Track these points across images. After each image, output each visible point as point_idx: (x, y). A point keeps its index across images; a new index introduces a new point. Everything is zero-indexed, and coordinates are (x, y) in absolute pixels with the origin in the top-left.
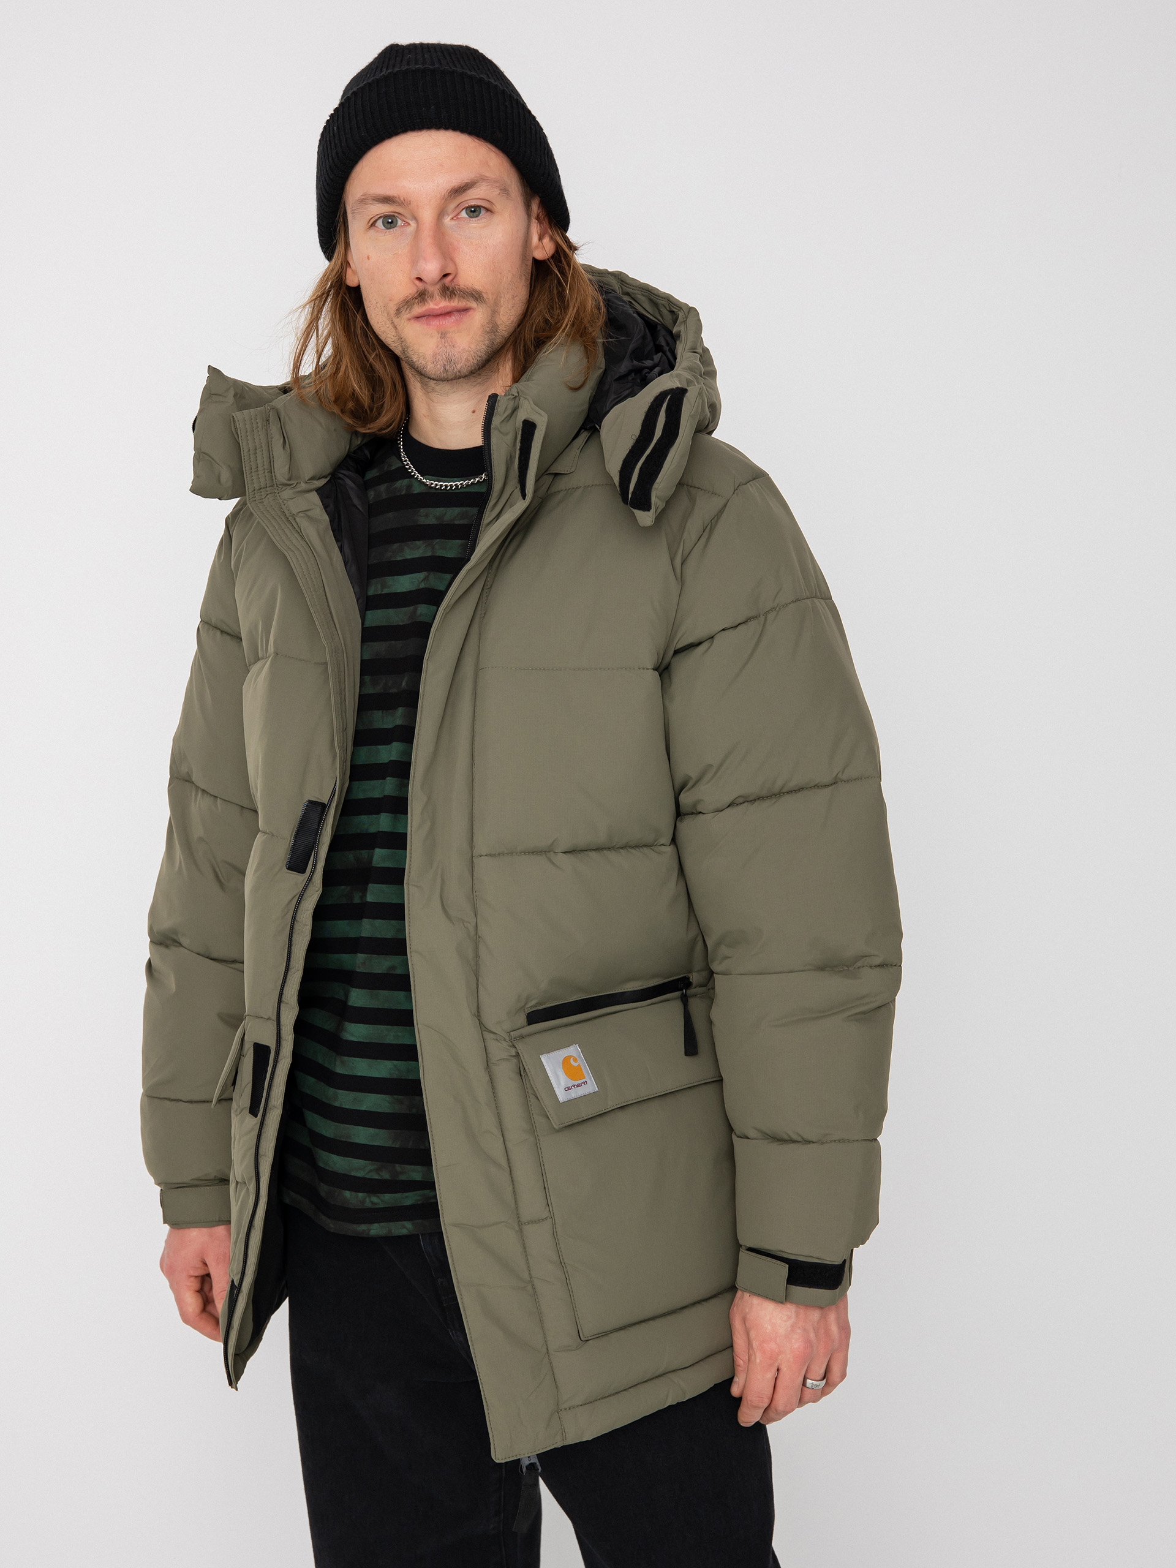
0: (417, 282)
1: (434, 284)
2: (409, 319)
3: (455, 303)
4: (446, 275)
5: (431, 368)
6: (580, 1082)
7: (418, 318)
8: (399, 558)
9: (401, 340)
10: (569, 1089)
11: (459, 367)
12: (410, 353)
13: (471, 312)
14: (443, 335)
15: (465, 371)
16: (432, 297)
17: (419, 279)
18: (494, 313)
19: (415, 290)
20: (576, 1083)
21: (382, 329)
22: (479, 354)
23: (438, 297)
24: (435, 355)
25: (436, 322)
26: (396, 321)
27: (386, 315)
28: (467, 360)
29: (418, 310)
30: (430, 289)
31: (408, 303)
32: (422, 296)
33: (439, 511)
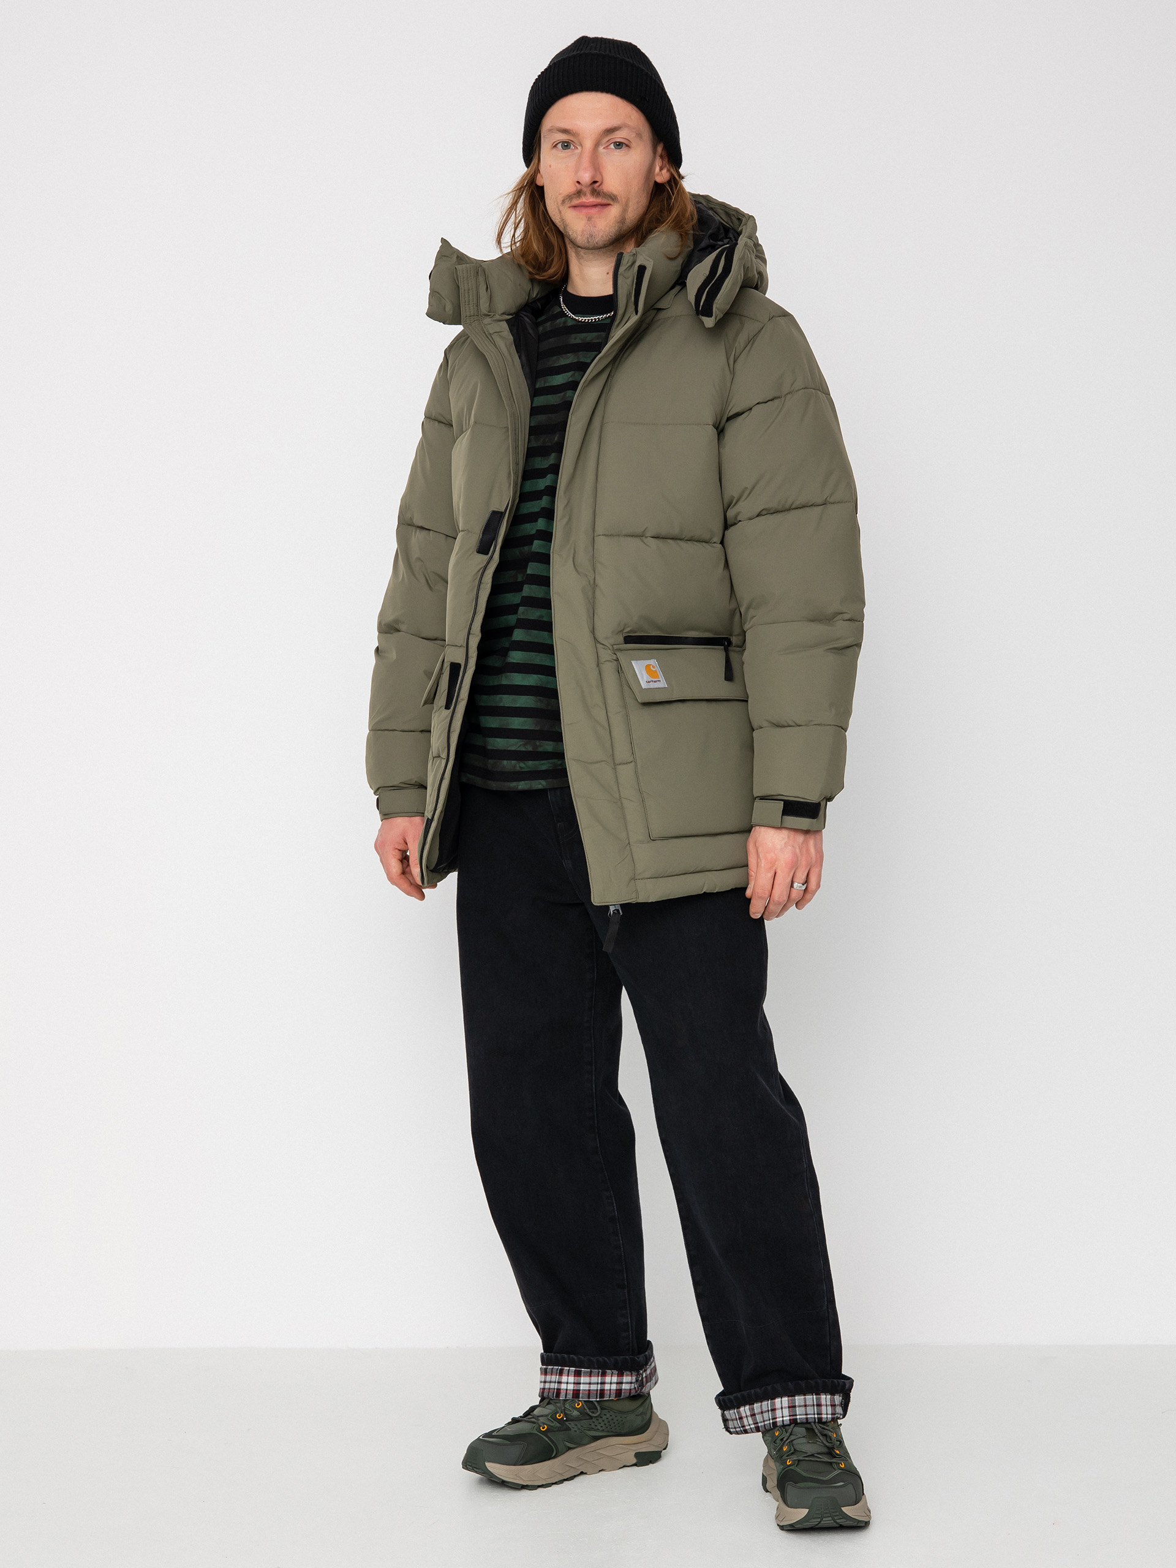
0: (577, 184)
1: (587, 186)
2: (570, 207)
3: (599, 200)
4: (595, 182)
5: (580, 239)
6: (656, 680)
7: (575, 207)
8: (556, 365)
9: (563, 220)
10: (649, 682)
11: (597, 240)
12: (568, 229)
13: (610, 207)
14: (589, 219)
15: (601, 244)
16: (585, 195)
17: (578, 182)
18: (625, 210)
19: (575, 189)
20: (654, 680)
21: (554, 213)
22: (610, 234)
23: (588, 194)
24: (583, 232)
25: (585, 211)
26: (561, 208)
27: (556, 204)
28: (602, 236)
29: (576, 202)
30: (584, 189)
31: (570, 197)
32: (579, 193)
33: (583, 335)
